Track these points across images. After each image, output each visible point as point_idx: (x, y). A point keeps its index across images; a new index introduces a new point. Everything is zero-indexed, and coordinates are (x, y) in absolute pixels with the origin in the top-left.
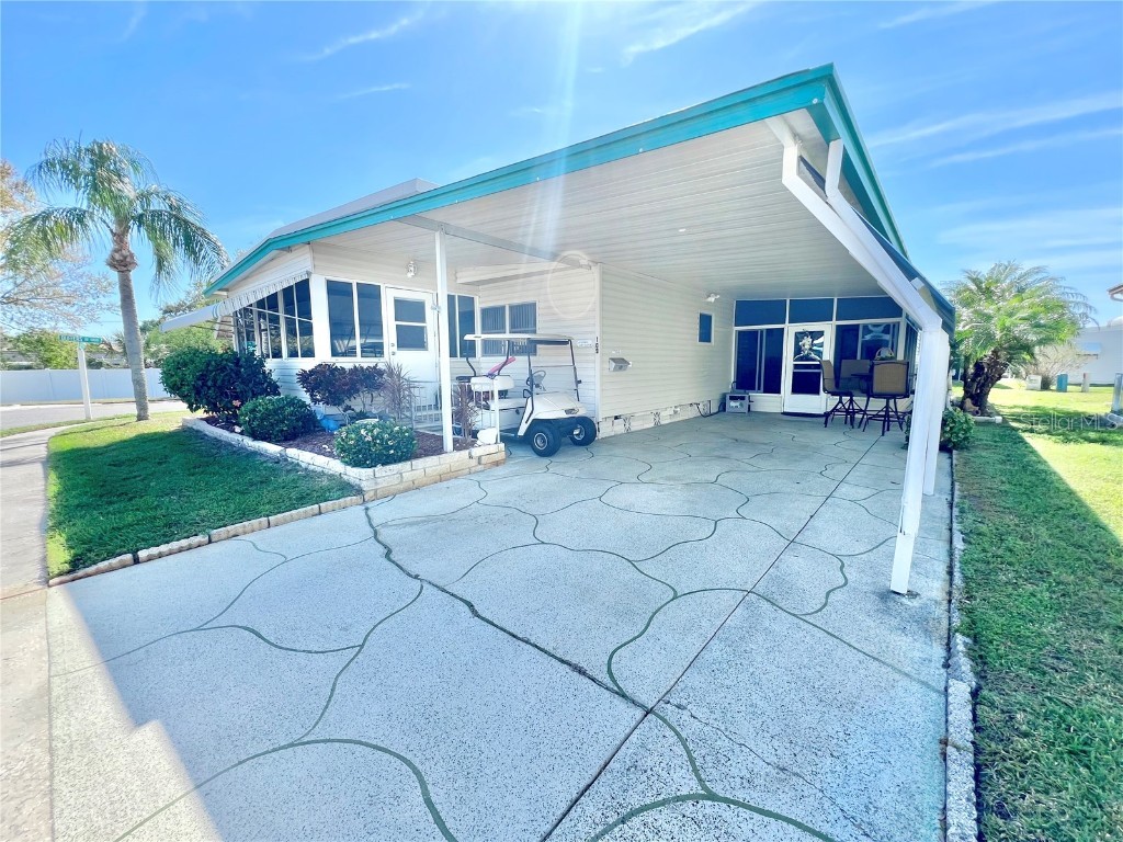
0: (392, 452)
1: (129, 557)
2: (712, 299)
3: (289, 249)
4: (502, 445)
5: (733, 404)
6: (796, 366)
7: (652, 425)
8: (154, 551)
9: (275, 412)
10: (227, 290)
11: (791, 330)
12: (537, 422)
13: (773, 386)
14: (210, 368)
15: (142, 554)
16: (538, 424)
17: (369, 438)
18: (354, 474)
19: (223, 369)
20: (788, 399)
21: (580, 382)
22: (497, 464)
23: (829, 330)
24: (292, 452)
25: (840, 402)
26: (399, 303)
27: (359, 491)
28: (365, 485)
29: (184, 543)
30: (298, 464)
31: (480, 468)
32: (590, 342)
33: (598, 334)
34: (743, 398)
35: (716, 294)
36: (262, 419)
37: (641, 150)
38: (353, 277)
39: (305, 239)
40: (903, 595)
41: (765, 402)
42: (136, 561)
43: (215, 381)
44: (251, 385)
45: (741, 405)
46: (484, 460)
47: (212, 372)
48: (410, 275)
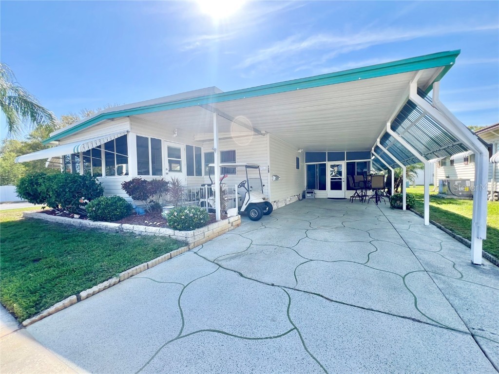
0: (202, 221)
1: (74, 297)
2: (300, 151)
3: (112, 119)
4: (240, 216)
5: (308, 195)
6: (332, 179)
7: (284, 205)
8: (90, 291)
9: (112, 205)
10: (59, 141)
11: (329, 164)
12: (251, 204)
13: (323, 187)
14: (68, 181)
15: (83, 294)
16: (251, 206)
17: (191, 215)
18: (180, 235)
19: (75, 182)
20: (329, 193)
21: (264, 186)
22: (238, 225)
23: (343, 164)
24: (127, 226)
25: (356, 192)
26: (169, 149)
27: (186, 244)
28: (190, 240)
29: (106, 283)
30: (132, 232)
31: (232, 228)
32: (265, 168)
33: (269, 164)
34: (312, 193)
35: (302, 149)
36: (104, 209)
37: (360, 79)
38: (149, 135)
39: (128, 114)
40: (480, 265)
41: (320, 194)
42: (79, 299)
43: (70, 188)
44: (90, 191)
45: (312, 195)
46: (234, 224)
47: (69, 183)
48: (175, 135)
